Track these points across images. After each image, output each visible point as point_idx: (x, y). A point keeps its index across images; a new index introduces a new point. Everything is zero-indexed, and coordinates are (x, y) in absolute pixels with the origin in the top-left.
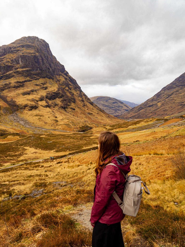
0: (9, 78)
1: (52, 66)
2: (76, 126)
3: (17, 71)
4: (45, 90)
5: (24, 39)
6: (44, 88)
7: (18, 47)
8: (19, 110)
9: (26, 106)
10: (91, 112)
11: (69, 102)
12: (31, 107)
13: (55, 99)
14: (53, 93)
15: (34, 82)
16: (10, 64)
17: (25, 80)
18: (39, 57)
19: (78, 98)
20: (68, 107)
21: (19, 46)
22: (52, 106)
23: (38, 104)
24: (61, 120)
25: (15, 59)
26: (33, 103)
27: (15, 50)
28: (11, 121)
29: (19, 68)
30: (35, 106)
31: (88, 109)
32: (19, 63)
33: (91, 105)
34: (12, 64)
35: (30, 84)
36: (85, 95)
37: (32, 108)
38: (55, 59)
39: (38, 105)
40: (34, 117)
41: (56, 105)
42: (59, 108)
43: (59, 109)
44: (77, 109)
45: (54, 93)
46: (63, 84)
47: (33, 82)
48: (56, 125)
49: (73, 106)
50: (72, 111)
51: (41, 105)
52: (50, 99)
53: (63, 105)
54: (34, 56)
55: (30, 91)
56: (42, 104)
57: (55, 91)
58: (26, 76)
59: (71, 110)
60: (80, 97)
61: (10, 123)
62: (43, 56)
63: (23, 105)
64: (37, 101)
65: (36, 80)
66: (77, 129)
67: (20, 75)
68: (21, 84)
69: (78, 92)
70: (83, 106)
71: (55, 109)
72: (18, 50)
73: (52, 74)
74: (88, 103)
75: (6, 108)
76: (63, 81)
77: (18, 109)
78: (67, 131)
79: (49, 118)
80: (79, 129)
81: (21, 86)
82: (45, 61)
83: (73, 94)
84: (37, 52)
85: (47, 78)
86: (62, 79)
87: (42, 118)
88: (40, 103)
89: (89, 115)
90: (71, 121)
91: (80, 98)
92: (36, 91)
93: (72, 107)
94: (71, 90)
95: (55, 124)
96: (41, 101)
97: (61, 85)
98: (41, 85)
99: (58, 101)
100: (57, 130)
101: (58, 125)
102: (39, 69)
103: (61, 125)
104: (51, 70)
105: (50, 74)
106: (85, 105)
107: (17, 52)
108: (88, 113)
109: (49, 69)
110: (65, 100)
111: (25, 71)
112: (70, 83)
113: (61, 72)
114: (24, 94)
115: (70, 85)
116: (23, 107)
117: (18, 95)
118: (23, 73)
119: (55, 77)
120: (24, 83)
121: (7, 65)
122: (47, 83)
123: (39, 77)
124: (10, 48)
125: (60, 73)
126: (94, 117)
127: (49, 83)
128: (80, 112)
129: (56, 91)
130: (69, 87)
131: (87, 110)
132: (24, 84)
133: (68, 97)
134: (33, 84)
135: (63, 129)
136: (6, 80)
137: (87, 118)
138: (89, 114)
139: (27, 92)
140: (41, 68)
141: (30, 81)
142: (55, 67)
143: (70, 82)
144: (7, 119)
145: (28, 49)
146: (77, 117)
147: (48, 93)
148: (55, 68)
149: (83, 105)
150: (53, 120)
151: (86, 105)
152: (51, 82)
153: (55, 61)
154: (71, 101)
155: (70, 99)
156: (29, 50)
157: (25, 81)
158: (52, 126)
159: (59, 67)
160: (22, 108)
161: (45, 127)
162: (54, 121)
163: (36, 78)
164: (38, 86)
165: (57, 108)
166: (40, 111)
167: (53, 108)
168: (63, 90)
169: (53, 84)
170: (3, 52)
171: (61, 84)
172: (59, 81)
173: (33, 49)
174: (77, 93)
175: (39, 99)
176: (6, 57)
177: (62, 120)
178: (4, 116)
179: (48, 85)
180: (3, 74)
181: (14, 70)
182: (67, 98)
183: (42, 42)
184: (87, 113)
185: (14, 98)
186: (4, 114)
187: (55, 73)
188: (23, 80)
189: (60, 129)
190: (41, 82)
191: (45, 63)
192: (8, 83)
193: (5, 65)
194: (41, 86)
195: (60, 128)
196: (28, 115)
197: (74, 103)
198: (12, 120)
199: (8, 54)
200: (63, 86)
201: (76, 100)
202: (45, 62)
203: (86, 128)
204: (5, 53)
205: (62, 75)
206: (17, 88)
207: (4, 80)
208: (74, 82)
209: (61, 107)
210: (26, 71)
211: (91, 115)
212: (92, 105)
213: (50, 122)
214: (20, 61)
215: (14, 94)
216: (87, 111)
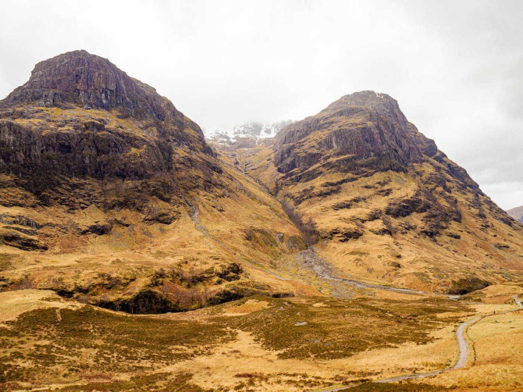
0: (314, 177)
1: (403, 143)
2: (444, 280)
3: (328, 163)
4: (386, 197)
5: (345, 99)
6: (384, 193)
7: (331, 116)
8: (320, 242)
9: (335, 232)
10: (506, 243)
11: (445, 221)
12: (346, 234)
13: (408, 214)
14: (403, 202)
15: (362, 182)
16: (315, 151)
17: (343, 179)
18: (372, 130)
19: (470, 209)
20: (443, 232)
21: (334, 115)
22: (400, 232)
23: (362, 227)
24: (408, 264)
25: (325, 140)
26: (352, 227)
27: (326, 124)
28: (297, 265)
29: (332, 157)
30: (356, 233)
31: (495, 236)
32: (332, 147)
33: (506, 226)
34: (319, 149)
35: (353, 186)
36: (491, 202)
37: (348, 237)
38: (412, 130)
39: (364, 230)
40: (347, 256)
41: (409, 228)
42: (419, 234)
43: (416, 237)
44: (464, 236)
45: (407, 201)
46: (428, 180)
47: (360, 180)
48: (395, 275)
49: (455, 230)
50: (451, 241)
51: (370, 230)
52: (396, 216)
53: (427, 228)
54: (363, 128)
55: (351, 201)
56: (374, 227)
57: (409, 198)
58: (345, 171)
59: (450, 238)
60: (473, 207)
61: (293, 270)
62: (382, 127)
63: (328, 231)
64: (363, 221)
65: (366, 176)
66: (445, 285)
67: (333, 170)
68: (335, 188)
69: (471, 196)
70: (481, 229)
71: (405, 237)
72: (332, 122)
73: (403, 161)
74: (497, 221)
75: (293, 237)
76: (431, 174)
77: (318, 240)
78: (418, 291)
79: (379, 259)
80: (451, 286)
81: (333, 191)
82: (388, 135)
83: (456, 201)
84: (370, 121)
85: (392, 170)
86: (428, 169)
87: (363, 258)
88: (369, 225)
89: (498, 250)
90: (432, 266)
91: (474, 211)
92: (364, 199)
93: (452, 231)
94: (450, 192)
95: (393, 273)
96: (372, 220)
97: (426, 183)
98: (377, 185)
99: (416, 220)
100: (394, 287)
101: (400, 274)
102: (372, 154)
103: (405, 275)
104: (400, 152)
105: (400, 162)
106: (488, 226)
107: (329, 126)
108: (495, 246)
109: (396, 151)
110: (434, 216)
111: (343, 160)
112: (448, 176)
113: (427, 155)
114: (338, 207)
115: (449, 181)
116: (328, 234)
117: (325, 210)
118: (339, 166)
119: (411, 167)
120: (340, 185)
121: (309, 154)
122: (390, 181)
123: (374, 171)
124: (318, 121)
125: (425, 157)
126: (513, 256)
127: (397, 181)
128: (474, 243)
129: (412, 198)
130: (445, 187)
131: (494, 238)
132: (339, 188)
133: (440, 208)
134: (360, 186)
135: (410, 286)
136: (308, 182)
137: (491, 258)
138: (500, 247)
139: (344, 203)
140: (377, 151)
141: (353, 180)
142: (411, 146)
143: (450, 175)
144: (291, 262)
145: (350, 118)
146: (465, 256)
147: (393, 201)
148: (410, 148)
149: (482, 226)
150: (388, 263)
151: (490, 225)
152: (401, 178)
153: (412, 133)
154: (450, 216)
155: (447, 212)
156: (353, 119)
157: (344, 181)
158: (383, 277)
159: (422, 144)
160: (325, 237)
161: (368, 279)
162: (391, 266)
163: (366, 172)
164: (369, 190)
165: (411, 235)
166: (365, 242)
167: (401, 235)
168: (429, 194)
169: (406, 182)
170: (305, 129)
171: (426, 180)
172: (419, 174)
173: (360, 115)
174: (467, 199)
175: (367, 217)
176: (309, 138)
177: (411, 263)
178: (289, 254)
179: (393, 185)
180: (302, 171)
181: (323, 161)
182: (438, 212)
183: (381, 99)
184: (493, 246)
185: (315, 217)
186: (288, 251)
187: (412, 158)
188: (339, 179)
189: (401, 286)
190: (377, 181)
191: (387, 139)
192: (309, 188)
193: (306, 153)
194: (377, 188)
195: (402, 284)
196: (337, 252)
197: (457, 223)
198: (299, 264)
199: (313, 132)
200: (430, 184)
201: (462, 215)
202: (386, 137)
203: (471, 286)
204: (308, 132)
205: (428, 161)
206: (326, 197)
207: (303, 183)
208: (461, 173)
209: (423, 232)
210: (346, 161)
211: (504, 251)
212: (510, 224)
213: (379, 269)
214: (334, 141)
215: (317, 209)
216: (494, 240)
